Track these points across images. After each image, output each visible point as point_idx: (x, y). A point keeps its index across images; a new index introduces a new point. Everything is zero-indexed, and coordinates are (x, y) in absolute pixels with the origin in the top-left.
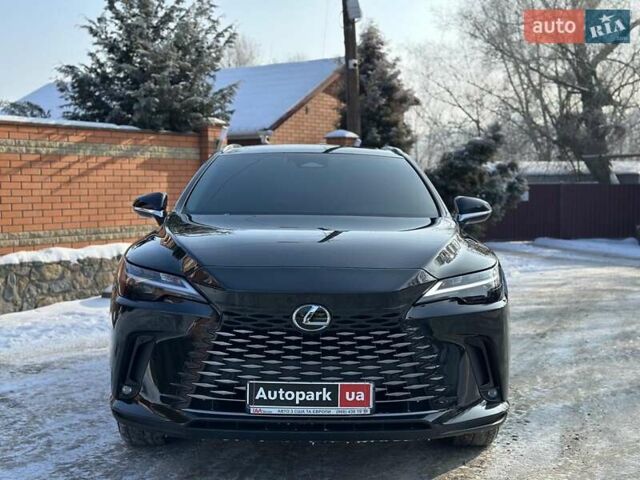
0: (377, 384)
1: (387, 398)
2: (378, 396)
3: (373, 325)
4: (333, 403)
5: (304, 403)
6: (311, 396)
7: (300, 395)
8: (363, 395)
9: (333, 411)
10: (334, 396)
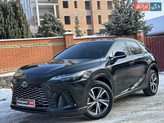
0: (36, 100)
1: (38, 104)
2: (36, 103)
3: (35, 87)
4: (28, 104)
5: (24, 104)
6: (25, 102)
7: (23, 102)
8: (33, 103)
9: (28, 106)
10: (28, 102)
